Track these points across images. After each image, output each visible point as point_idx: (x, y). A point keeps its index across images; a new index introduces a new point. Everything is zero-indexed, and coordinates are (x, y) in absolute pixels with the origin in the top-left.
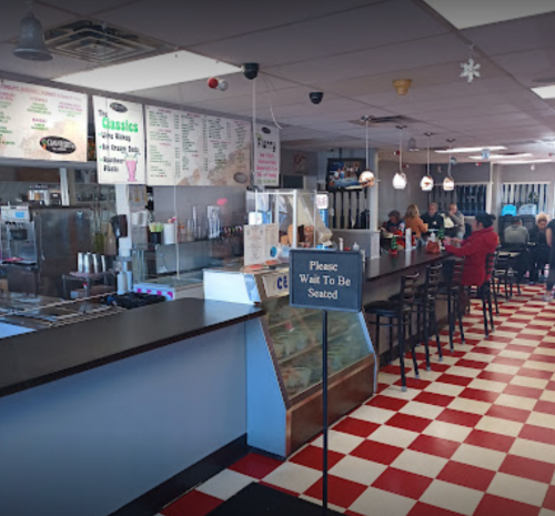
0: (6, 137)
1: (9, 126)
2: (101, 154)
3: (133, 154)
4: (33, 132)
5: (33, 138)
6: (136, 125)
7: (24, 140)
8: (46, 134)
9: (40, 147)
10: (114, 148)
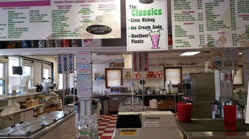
0: (66, 29)
1: (67, 23)
2: (129, 32)
3: (157, 30)
4: (82, 24)
5: (82, 27)
6: (160, 11)
7: (76, 29)
8: (90, 24)
9: (86, 32)
10: (140, 28)
